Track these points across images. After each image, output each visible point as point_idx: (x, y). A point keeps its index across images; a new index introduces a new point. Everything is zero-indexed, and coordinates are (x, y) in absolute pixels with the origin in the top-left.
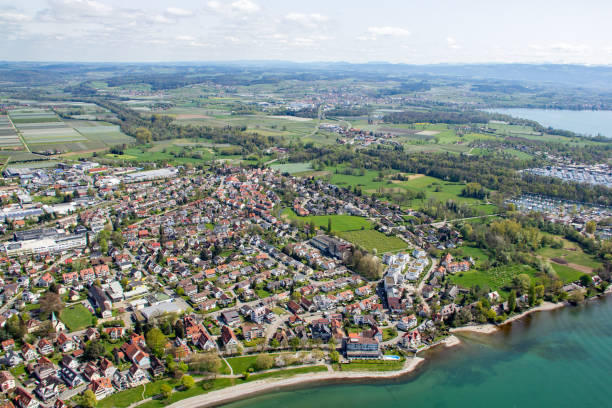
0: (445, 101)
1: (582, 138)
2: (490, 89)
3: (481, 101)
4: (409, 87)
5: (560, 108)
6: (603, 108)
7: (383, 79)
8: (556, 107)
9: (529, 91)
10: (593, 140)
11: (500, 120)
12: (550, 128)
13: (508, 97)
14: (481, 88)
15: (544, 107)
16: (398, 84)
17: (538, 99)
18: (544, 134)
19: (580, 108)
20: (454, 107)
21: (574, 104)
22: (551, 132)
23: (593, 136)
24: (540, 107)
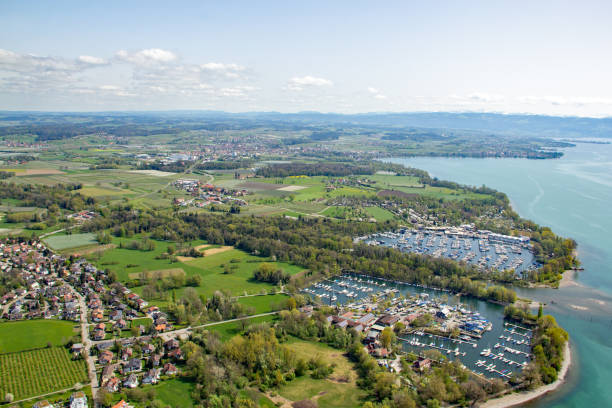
0: (344, 150)
1: (466, 189)
2: (401, 137)
3: (384, 150)
4: (319, 136)
5: (464, 156)
6: (507, 155)
7: (297, 128)
8: (459, 155)
9: (442, 139)
10: (477, 192)
11: (389, 171)
12: (436, 179)
13: (414, 145)
14: (392, 137)
15: (447, 155)
16: (309, 133)
17: (445, 147)
18: (427, 185)
19: (483, 156)
20: (351, 157)
21: (479, 152)
22: (436, 183)
23: (478, 188)
24: (443, 156)
